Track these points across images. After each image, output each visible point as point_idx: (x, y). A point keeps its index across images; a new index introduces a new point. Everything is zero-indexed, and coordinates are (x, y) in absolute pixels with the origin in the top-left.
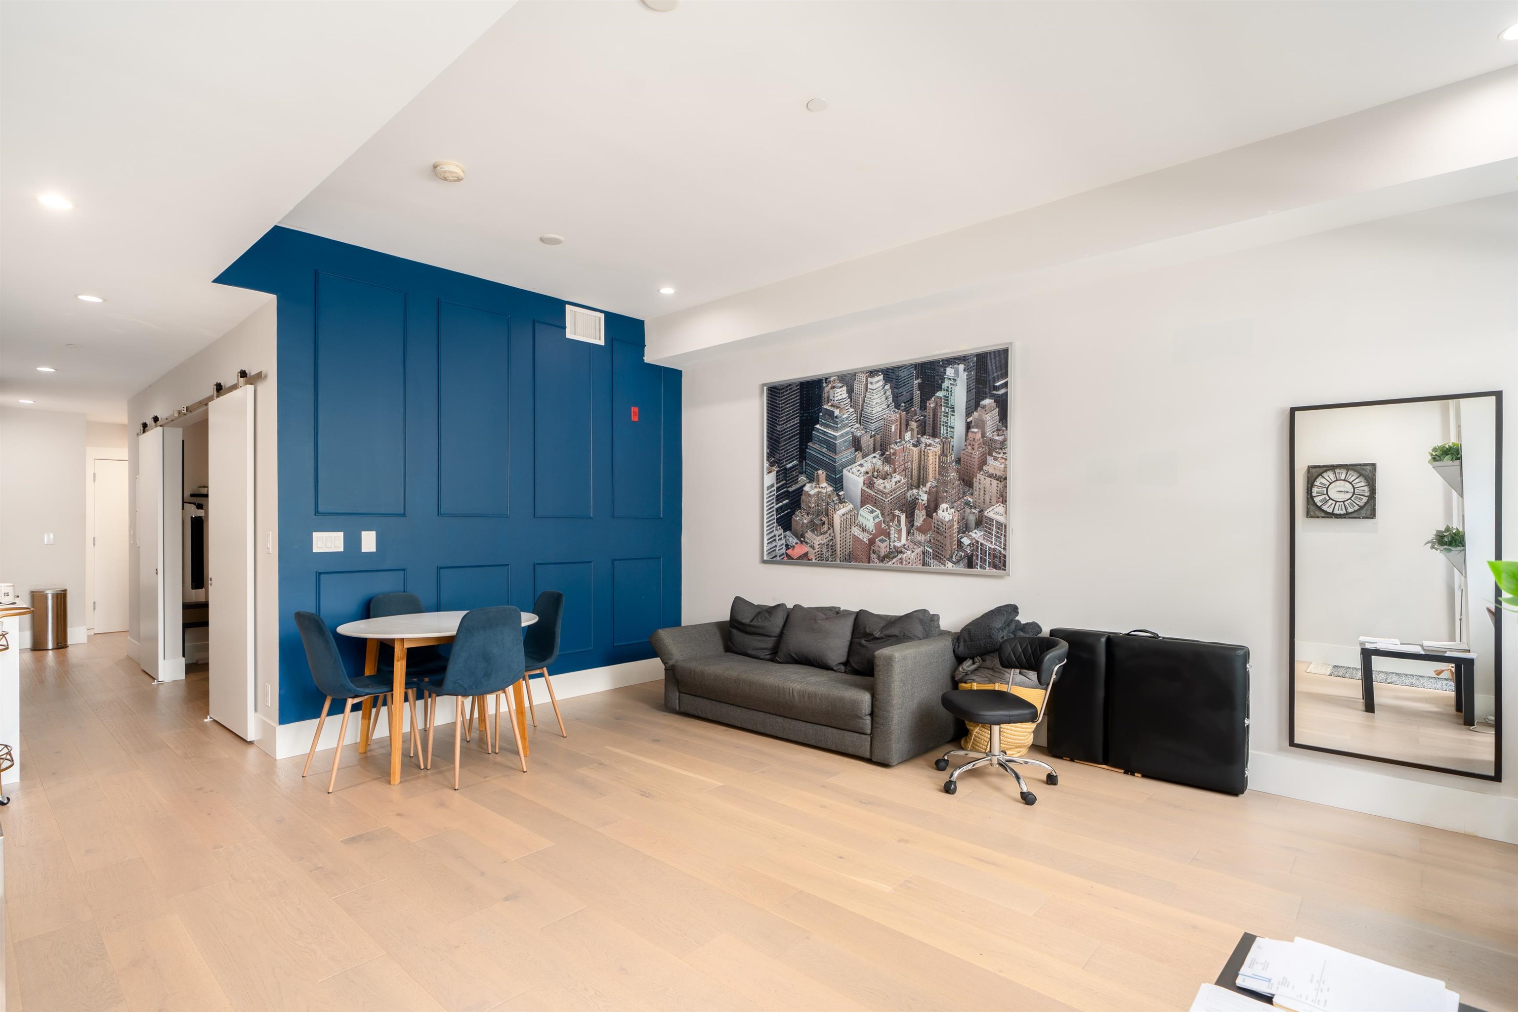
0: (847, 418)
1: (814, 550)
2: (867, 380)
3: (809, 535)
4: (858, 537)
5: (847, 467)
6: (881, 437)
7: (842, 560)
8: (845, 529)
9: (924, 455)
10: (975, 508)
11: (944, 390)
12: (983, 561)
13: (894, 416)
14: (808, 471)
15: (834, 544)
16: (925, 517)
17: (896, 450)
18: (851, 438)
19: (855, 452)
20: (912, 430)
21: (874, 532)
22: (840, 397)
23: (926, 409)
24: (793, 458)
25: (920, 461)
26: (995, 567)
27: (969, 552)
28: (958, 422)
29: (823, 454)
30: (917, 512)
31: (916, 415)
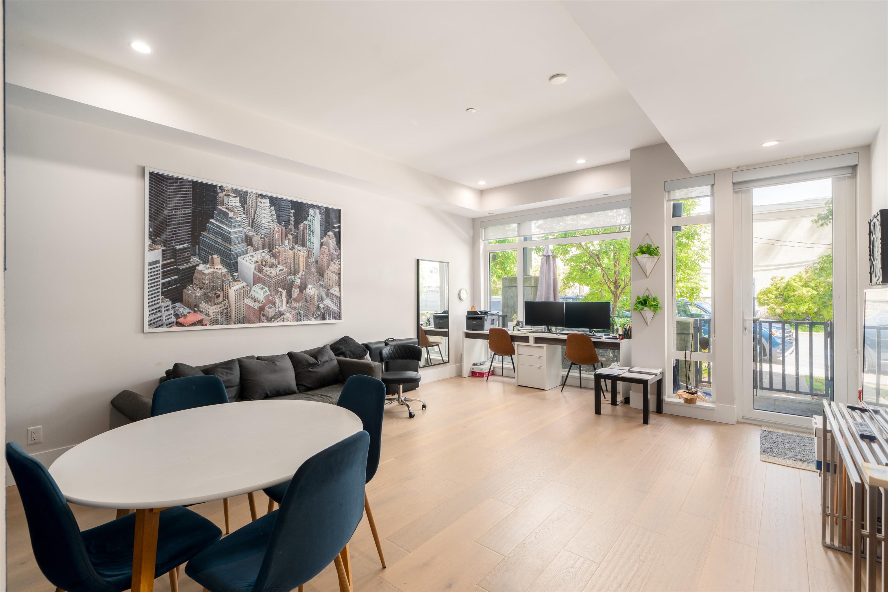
0: (240, 221)
1: (209, 317)
2: (256, 199)
3: (203, 305)
4: (250, 306)
5: (241, 256)
6: (269, 240)
7: (236, 323)
8: (239, 300)
9: (297, 256)
10: (325, 288)
11: (309, 221)
12: (330, 315)
13: (277, 228)
14: (202, 254)
15: (228, 312)
16: (298, 292)
17: (279, 250)
18: (244, 236)
19: (247, 246)
20: (289, 239)
21: (264, 302)
22: (234, 204)
23: (298, 229)
24: (183, 241)
25: (295, 259)
26: (335, 318)
27: (323, 311)
28: (316, 240)
29: (218, 243)
30: (293, 289)
31: (292, 231)
